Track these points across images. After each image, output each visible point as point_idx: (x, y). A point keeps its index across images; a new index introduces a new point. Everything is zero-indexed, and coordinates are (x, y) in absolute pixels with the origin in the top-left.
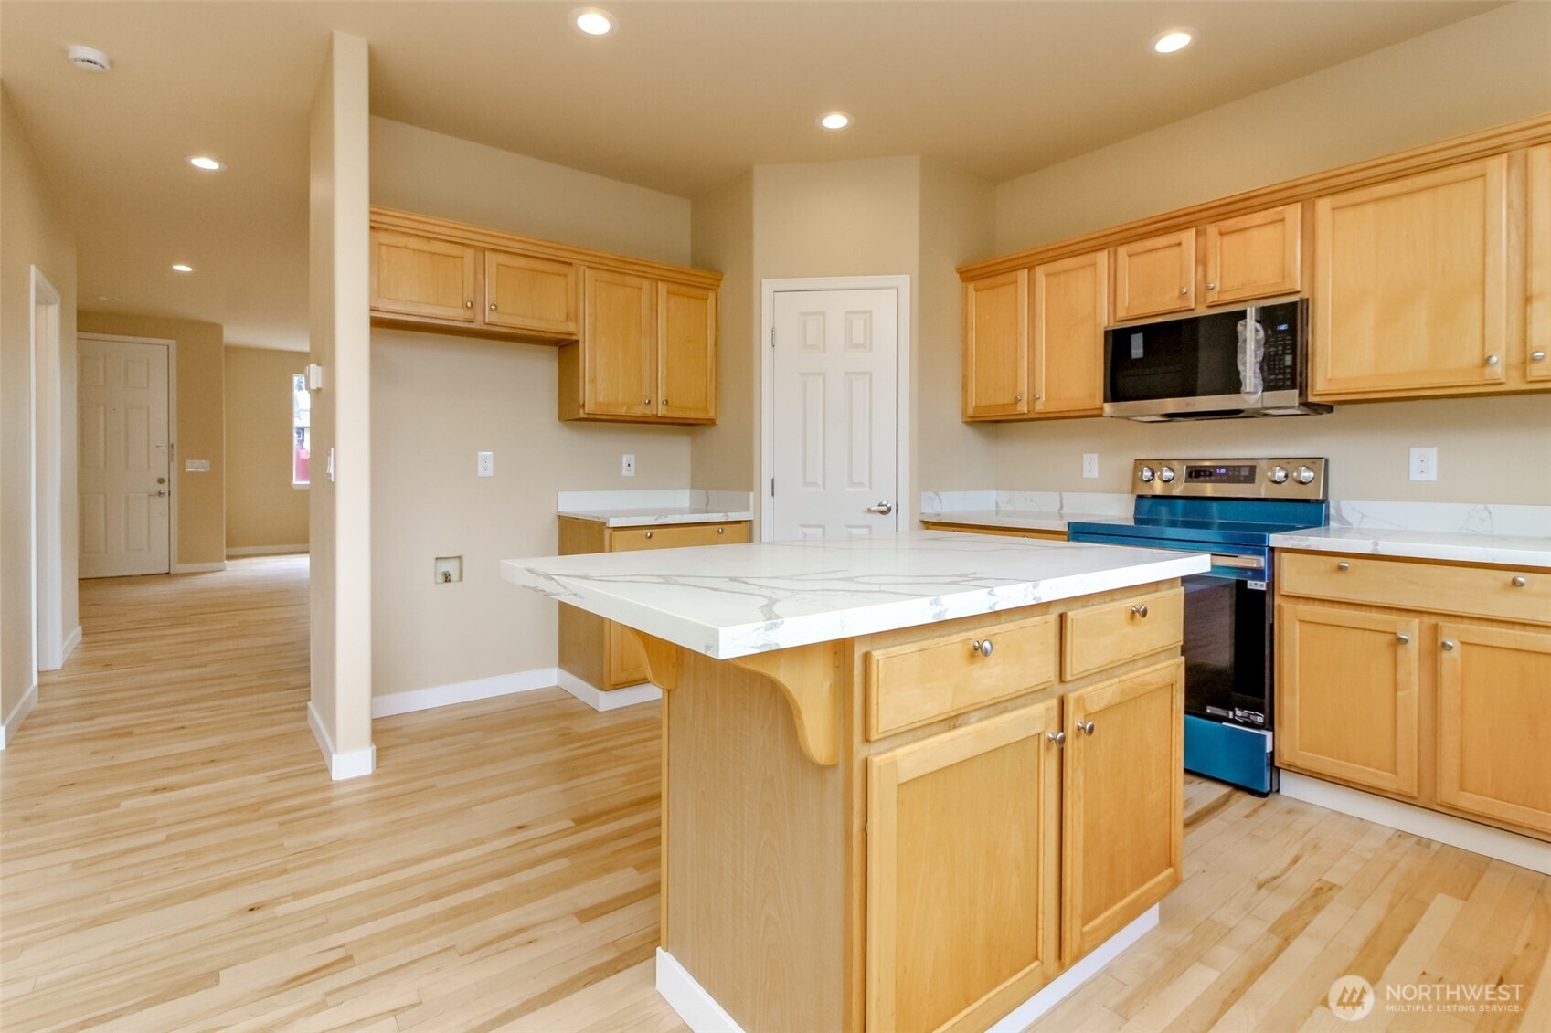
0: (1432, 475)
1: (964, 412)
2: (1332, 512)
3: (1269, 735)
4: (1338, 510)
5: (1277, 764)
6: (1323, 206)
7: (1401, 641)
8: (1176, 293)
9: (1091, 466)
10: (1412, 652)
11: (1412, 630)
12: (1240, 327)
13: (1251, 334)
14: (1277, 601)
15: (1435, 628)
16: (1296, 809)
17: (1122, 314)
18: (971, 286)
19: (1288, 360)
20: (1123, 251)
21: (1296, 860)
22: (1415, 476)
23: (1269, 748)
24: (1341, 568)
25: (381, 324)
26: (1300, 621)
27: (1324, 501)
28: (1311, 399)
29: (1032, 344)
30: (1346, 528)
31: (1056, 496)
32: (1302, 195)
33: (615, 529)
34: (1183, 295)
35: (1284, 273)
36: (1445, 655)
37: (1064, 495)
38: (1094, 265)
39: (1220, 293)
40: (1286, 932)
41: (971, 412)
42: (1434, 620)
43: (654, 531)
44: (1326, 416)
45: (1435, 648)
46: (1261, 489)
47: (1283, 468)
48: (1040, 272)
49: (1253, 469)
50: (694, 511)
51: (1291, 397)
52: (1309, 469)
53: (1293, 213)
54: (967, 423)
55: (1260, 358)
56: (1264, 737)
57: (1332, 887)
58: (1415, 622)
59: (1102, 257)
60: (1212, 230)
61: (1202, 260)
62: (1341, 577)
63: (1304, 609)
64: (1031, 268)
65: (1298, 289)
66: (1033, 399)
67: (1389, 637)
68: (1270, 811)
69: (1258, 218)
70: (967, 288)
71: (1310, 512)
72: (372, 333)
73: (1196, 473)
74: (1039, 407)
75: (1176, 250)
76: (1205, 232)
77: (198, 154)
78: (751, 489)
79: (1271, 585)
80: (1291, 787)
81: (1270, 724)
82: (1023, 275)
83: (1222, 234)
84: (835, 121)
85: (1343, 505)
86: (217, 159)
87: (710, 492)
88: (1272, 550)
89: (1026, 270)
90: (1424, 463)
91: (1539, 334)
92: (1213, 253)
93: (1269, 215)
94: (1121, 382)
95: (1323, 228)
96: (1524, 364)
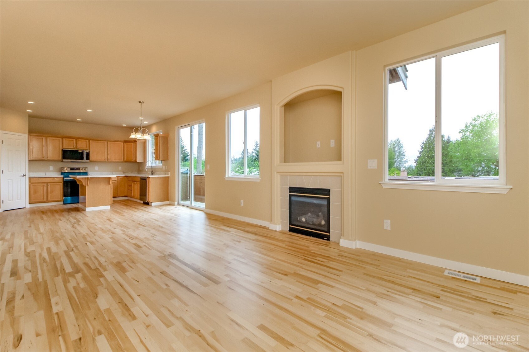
6: (91, 141)
9: (51, 168)
13: (85, 154)
17: (64, 147)
18: (31, 137)
19: (88, 157)
20: (64, 139)
28: (90, 161)
32: (88, 139)
34: (74, 147)
35: (86, 147)
38: (59, 140)
39: (79, 148)
41: (31, 158)
44: (91, 163)
46: (80, 171)
48: (48, 138)
49: (80, 168)
53: (87, 141)
55: (86, 156)
59: (61, 139)
60: (78, 140)
61: (76, 143)
64: (46, 137)
65: (88, 149)
69: (83, 140)
73: (71, 169)
74: (48, 159)
75: (73, 141)
82: (44, 138)
85: (89, 172)
90: (97, 168)
91: (109, 157)
92: (78, 143)
93: (85, 140)
94: (64, 157)
95: (91, 143)
96: (108, 159)
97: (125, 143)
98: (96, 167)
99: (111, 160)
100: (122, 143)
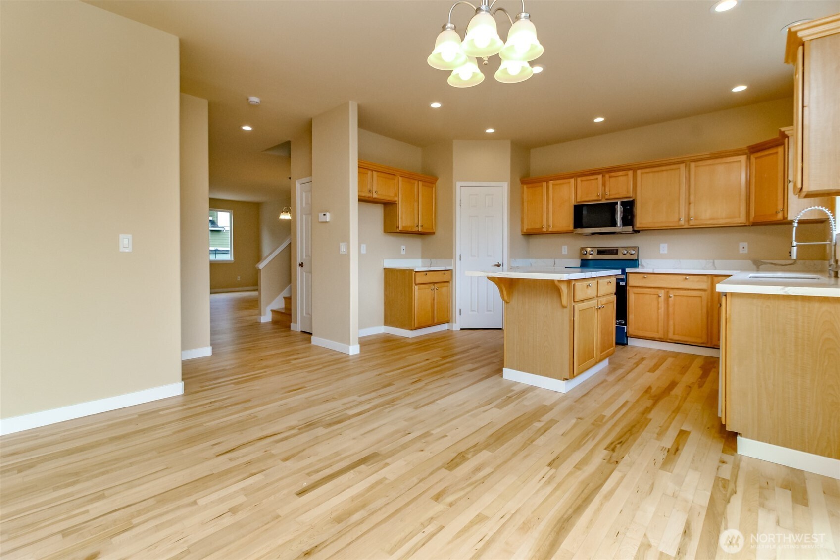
0: (666, 252)
1: (522, 231)
2: (639, 263)
3: (625, 327)
4: (641, 263)
5: (628, 335)
6: (639, 172)
7: (660, 296)
8: (596, 194)
9: (565, 250)
10: (662, 299)
11: (662, 293)
12: (616, 207)
13: (619, 208)
14: (628, 288)
15: (668, 292)
16: (632, 347)
17: (579, 200)
18: (525, 186)
19: (629, 217)
20: (579, 179)
21: (636, 355)
22: (661, 252)
23: (625, 331)
24: (645, 277)
25: (361, 200)
26: (634, 293)
27: (637, 260)
28: (635, 229)
29: (548, 208)
30: (643, 267)
31: (553, 260)
32: (633, 169)
33: (416, 272)
34: (598, 196)
35: (628, 192)
36: (670, 299)
37: (556, 260)
38: (570, 182)
39: (609, 195)
40: (637, 364)
41: (525, 230)
42: (667, 290)
43: (427, 273)
44: (638, 234)
45: (668, 297)
46: (620, 256)
47: (626, 250)
48: (551, 183)
49: (617, 250)
50: (423, 267)
51: (630, 228)
52: (634, 250)
53: (630, 173)
54: (523, 234)
55: (622, 216)
56: (624, 328)
57: (645, 358)
58: (663, 291)
59: (572, 181)
60: (607, 176)
61: (604, 185)
62: (645, 280)
63: (636, 290)
64: (547, 182)
65: (632, 196)
66: (548, 226)
67: (656, 296)
68: (626, 348)
69: (621, 173)
70: (523, 188)
71: (634, 263)
72: (359, 204)
73: (600, 252)
74: (550, 229)
75: (596, 181)
76: (605, 176)
77: (245, 125)
78: (452, 258)
79: (626, 283)
80: (631, 342)
81: (625, 324)
82: (544, 184)
83: (610, 177)
84: (490, 131)
85: (642, 261)
86: (251, 126)
87: (432, 260)
88: (626, 273)
89: (545, 183)
90: (664, 248)
91: (692, 213)
92: (607, 183)
93: (624, 173)
94: (579, 222)
95: (639, 179)
96: (689, 220)
97: (753, 157)
98: (662, 245)
99: (697, 222)
100: (743, 158)
